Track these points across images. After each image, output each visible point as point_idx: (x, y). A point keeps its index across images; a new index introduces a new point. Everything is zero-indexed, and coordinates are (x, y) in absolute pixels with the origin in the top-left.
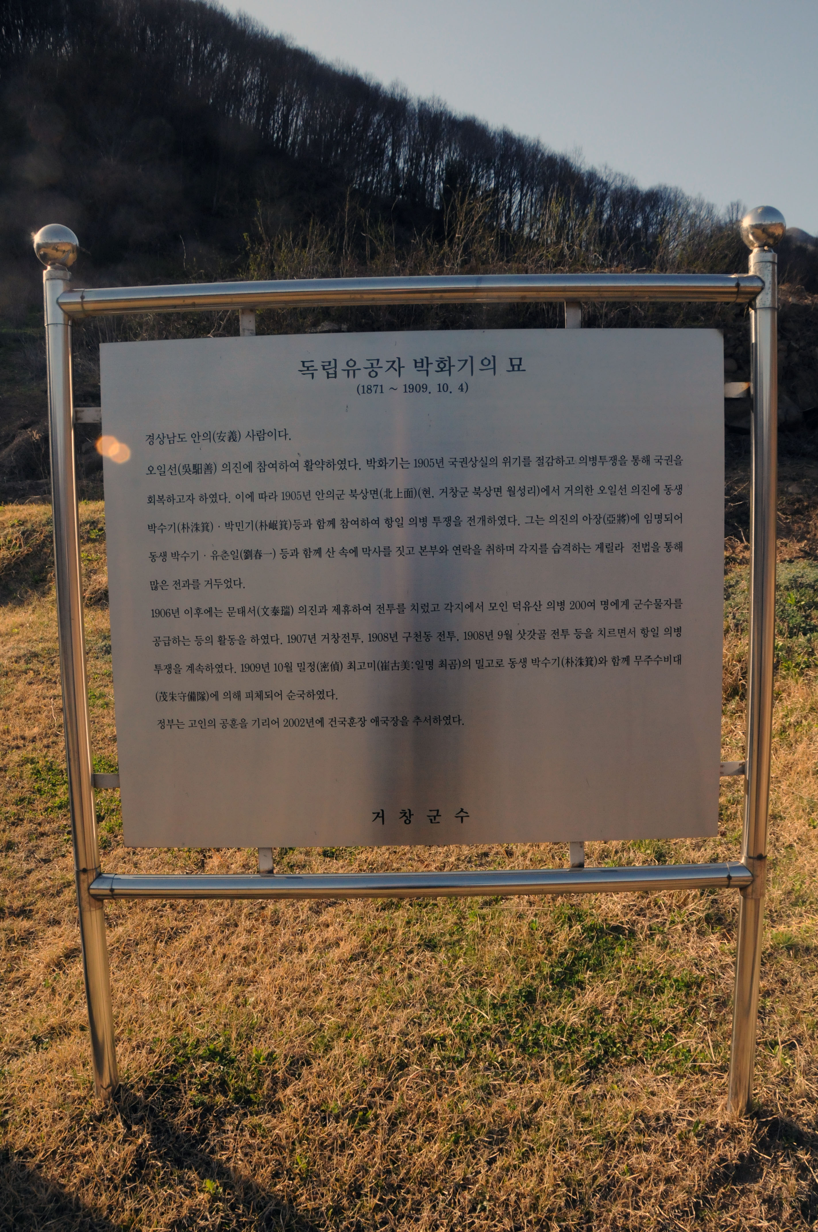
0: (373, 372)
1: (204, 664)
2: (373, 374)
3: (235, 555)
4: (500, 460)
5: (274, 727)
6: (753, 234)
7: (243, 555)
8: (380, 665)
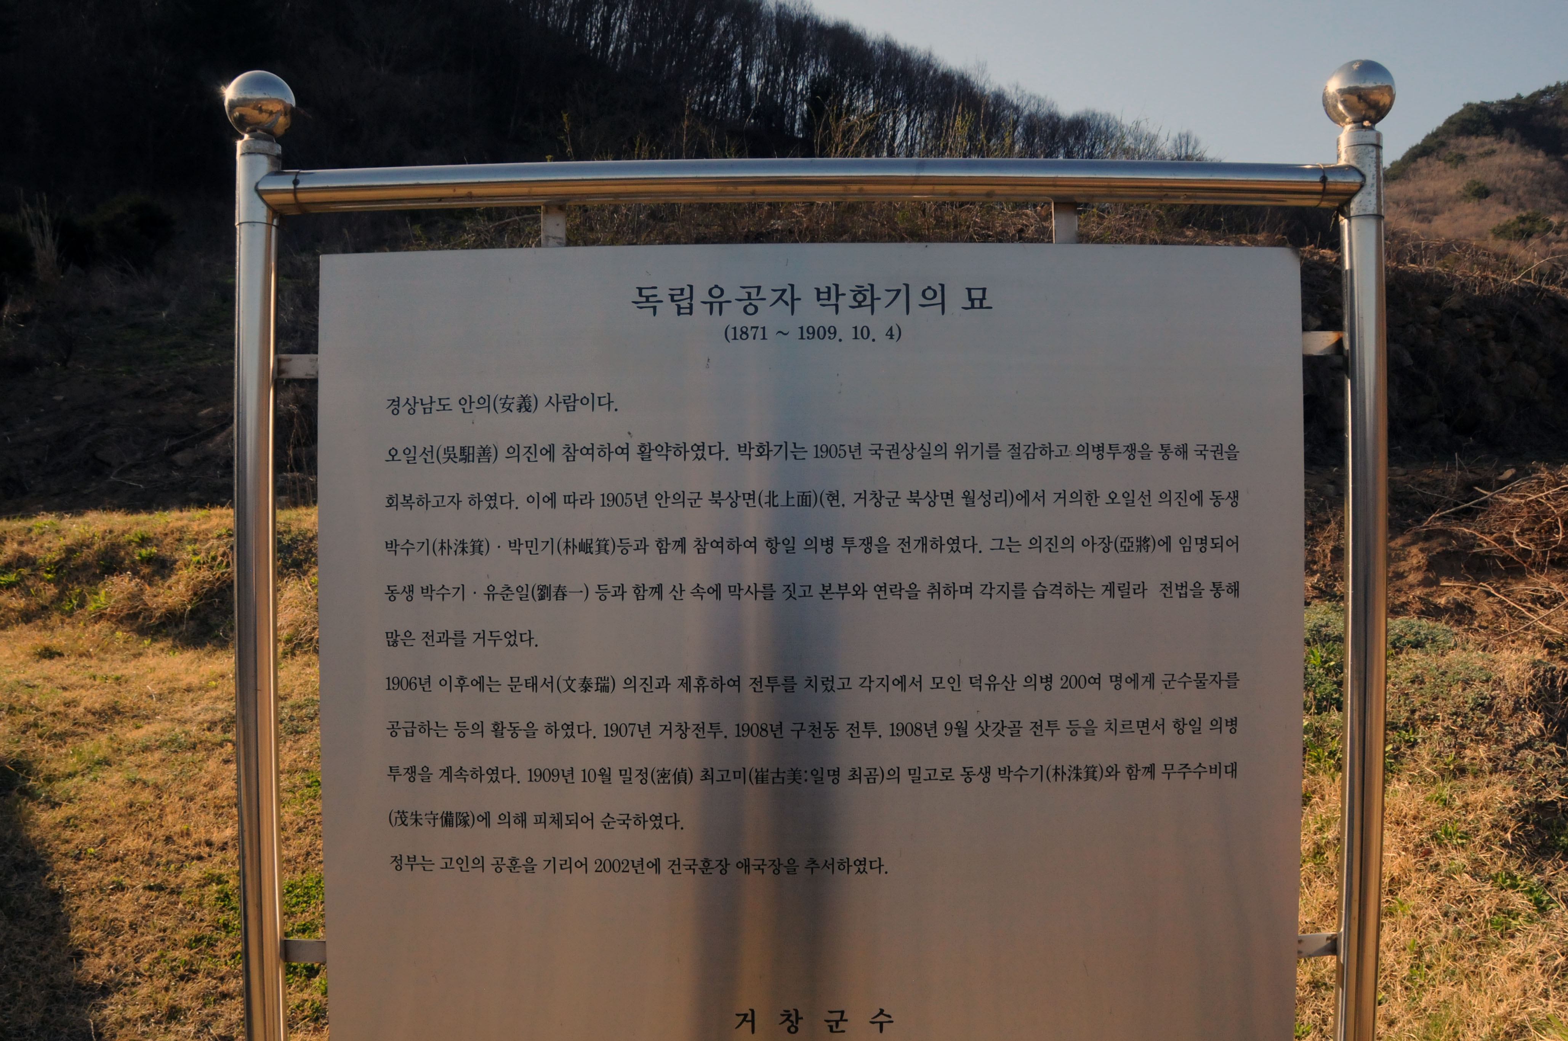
0: (750, 306)
1: (468, 768)
2: (751, 309)
3: (524, 593)
4: (952, 449)
5: (578, 872)
6: (1344, 103)
7: (536, 592)
8: (754, 775)
